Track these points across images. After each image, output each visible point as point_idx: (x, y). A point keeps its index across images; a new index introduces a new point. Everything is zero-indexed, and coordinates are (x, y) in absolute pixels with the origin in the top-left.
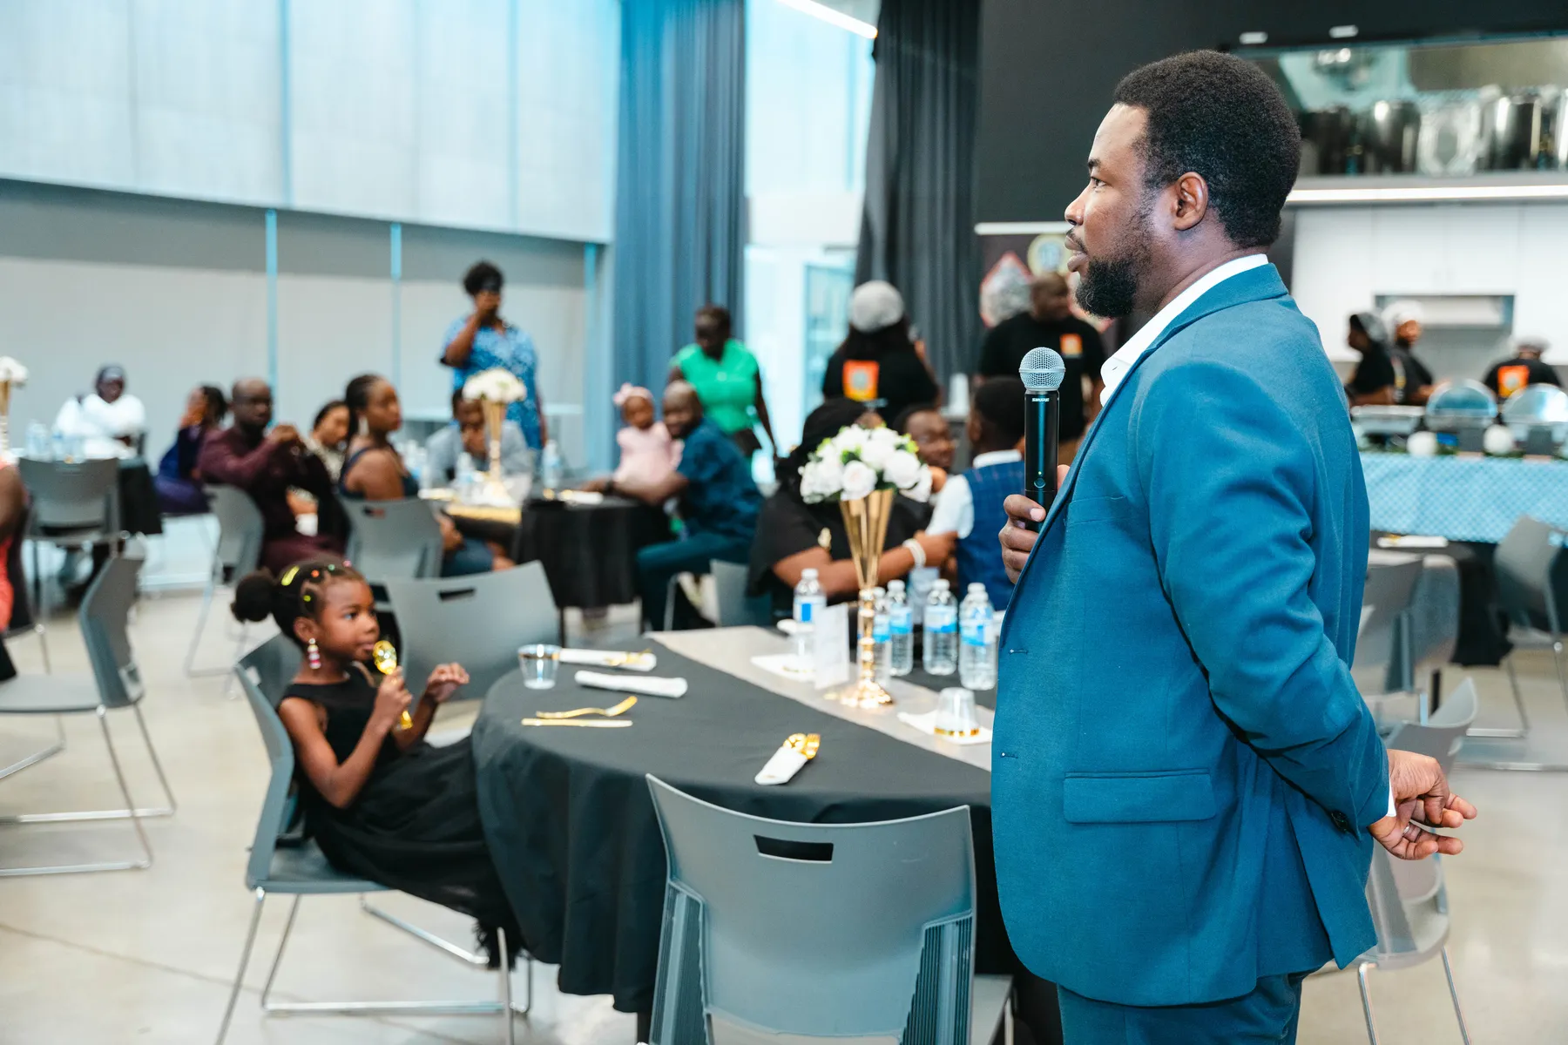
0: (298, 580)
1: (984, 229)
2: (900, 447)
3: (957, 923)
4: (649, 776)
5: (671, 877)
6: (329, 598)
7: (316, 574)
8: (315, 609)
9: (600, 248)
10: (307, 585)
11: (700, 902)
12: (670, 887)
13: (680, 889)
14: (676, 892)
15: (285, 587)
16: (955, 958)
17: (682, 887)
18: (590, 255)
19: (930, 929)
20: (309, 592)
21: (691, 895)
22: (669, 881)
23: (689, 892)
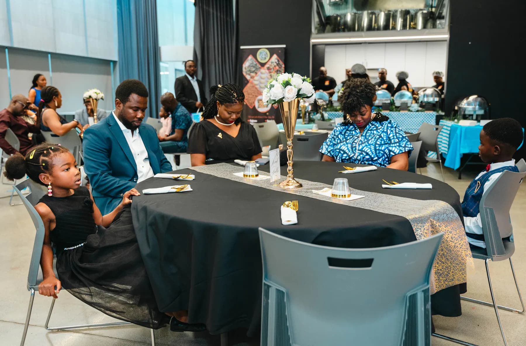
0: (37, 156)
1: (242, 47)
2: (304, 80)
3: (423, 291)
4: (260, 229)
5: (265, 279)
6: (54, 163)
7: (45, 152)
8: (48, 168)
9: (115, 62)
10: (42, 158)
11: (284, 291)
12: (265, 284)
13: (270, 284)
14: (269, 287)
15: (31, 159)
16: (423, 309)
17: (271, 284)
18: (112, 64)
19: (410, 296)
20: (44, 161)
21: (277, 288)
22: (264, 281)
23: (275, 286)
